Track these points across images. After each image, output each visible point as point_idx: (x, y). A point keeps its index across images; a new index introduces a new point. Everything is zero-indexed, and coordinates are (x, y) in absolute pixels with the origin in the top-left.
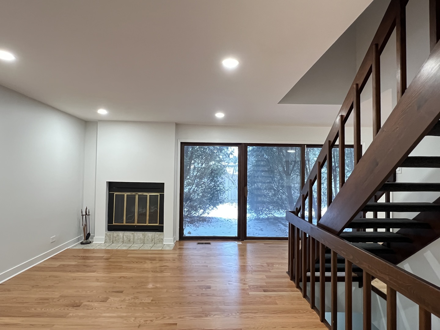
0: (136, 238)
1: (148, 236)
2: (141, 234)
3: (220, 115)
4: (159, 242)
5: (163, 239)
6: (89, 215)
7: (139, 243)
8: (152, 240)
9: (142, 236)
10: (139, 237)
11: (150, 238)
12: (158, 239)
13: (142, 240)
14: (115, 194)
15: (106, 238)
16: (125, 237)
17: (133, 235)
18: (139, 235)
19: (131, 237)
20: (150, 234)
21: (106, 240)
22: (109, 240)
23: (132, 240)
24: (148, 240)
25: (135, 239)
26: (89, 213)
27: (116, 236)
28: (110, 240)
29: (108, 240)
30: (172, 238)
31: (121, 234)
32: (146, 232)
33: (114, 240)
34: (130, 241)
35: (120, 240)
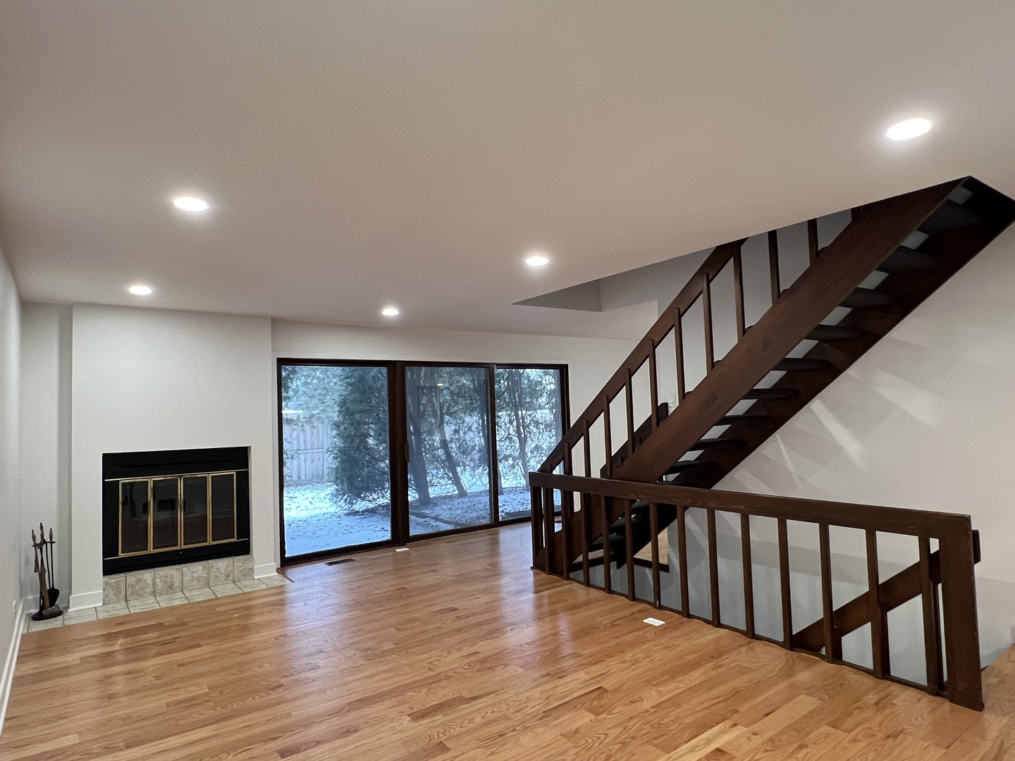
0: (187, 578)
1: (219, 569)
2: (201, 567)
3: (391, 312)
4: (245, 575)
5: (251, 570)
6: (52, 542)
7: (196, 587)
8: (228, 576)
9: (202, 572)
10: (195, 575)
11: (223, 573)
12: (241, 572)
13: (203, 581)
14: (120, 482)
15: (106, 593)
16: (158, 580)
17: (178, 573)
18: (196, 570)
19: (175, 579)
20: (221, 564)
21: (105, 596)
22: (115, 595)
23: (177, 584)
24: (216, 577)
25: (185, 582)
26: (51, 537)
27: (134, 583)
28: (117, 594)
29: (112, 596)
30: (273, 564)
31: (147, 575)
32: (210, 562)
33: (129, 592)
34: (172, 589)
35: (146, 590)
